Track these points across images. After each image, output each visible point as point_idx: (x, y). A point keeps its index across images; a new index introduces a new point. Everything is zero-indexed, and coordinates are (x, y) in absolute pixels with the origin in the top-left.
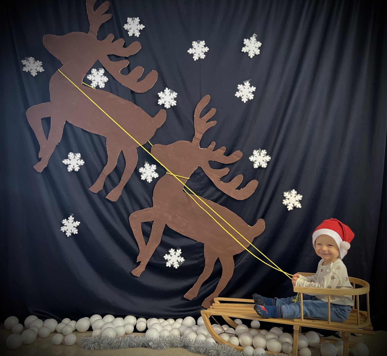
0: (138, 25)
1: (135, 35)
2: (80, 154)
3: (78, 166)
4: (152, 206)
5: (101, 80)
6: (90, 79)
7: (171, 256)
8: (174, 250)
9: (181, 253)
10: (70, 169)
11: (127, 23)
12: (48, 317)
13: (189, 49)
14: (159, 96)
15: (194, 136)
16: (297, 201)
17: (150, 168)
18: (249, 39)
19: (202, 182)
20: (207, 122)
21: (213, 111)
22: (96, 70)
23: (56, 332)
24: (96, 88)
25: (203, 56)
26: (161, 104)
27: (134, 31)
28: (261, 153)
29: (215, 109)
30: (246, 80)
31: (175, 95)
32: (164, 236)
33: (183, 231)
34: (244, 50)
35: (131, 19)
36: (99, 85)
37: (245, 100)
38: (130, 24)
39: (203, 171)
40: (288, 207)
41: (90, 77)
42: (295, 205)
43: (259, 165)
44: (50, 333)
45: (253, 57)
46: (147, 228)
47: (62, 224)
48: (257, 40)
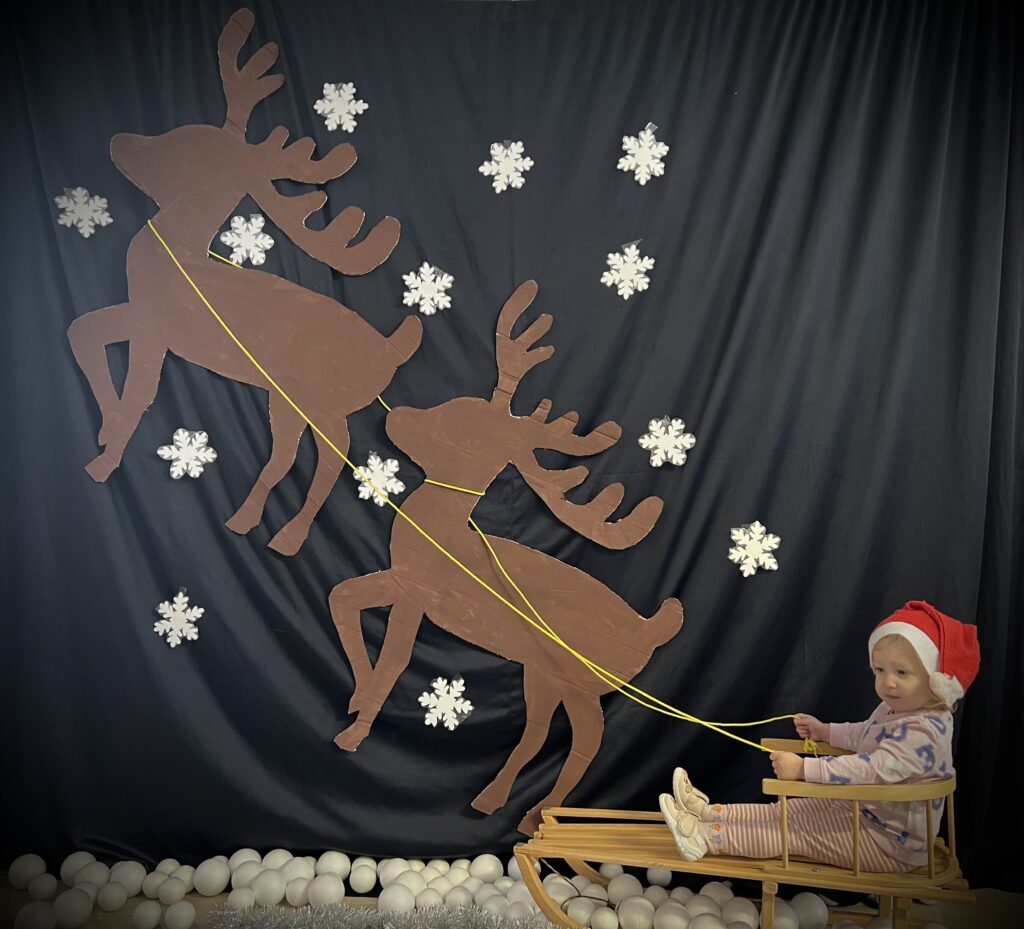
0: (351, 101)
1: (344, 128)
2: (205, 434)
3: (199, 463)
4: (387, 566)
5: (257, 246)
6: (228, 244)
7: (438, 697)
8: (446, 681)
9: (463, 689)
10: (177, 472)
11: (322, 97)
12: (122, 857)
13: (482, 164)
14: (406, 283)
15: (496, 386)
16: (765, 552)
17: (383, 469)
18: (637, 137)
19: (517, 504)
20: (528, 350)
21: (545, 322)
22: (242, 219)
23: (141, 894)
24: (242, 265)
25: (518, 182)
26: (410, 304)
27: (340, 118)
28: (670, 427)
29: (551, 316)
30: (628, 241)
31: (447, 281)
32: (418, 643)
33: (468, 631)
34: (624, 164)
35: (333, 86)
36: (251, 256)
37: (626, 292)
38: (330, 101)
40: (742, 568)
41: (227, 239)
42: (761, 563)
43: (664, 458)
44: (126, 897)
45: (648, 182)
46: (375, 624)
47: (158, 614)
48: (658, 140)
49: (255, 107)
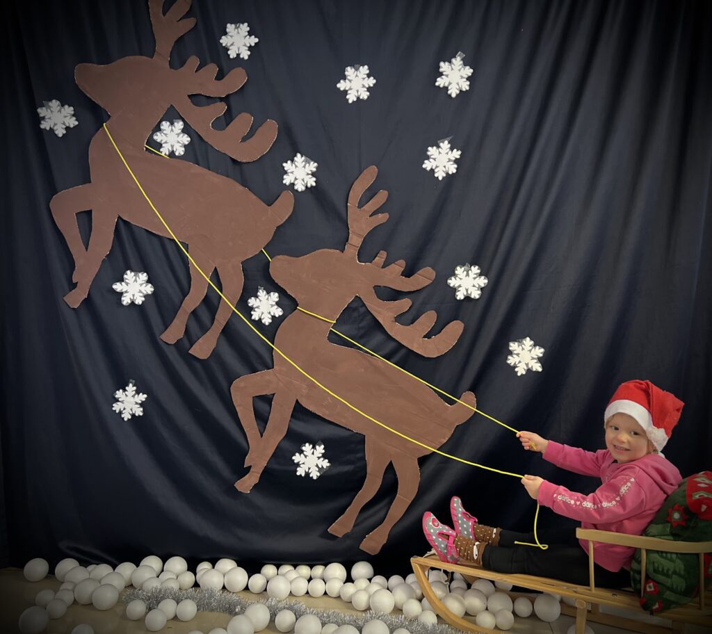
0: (246, 36)
1: (241, 56)
2: (145, 274)
5: (178, 142)
6: (158, 141)
7: (306, 456)
8: (311, 446)
9: (323, 451)
10: (126, 300)
11: (225, 34)
13: (339, 82)
14: (285, 169)
15: (347, 241)
16: (533, 358)
17: (268, 299)
18: (450, 62)
19: (363, 324)
20: (370, 216)
21: (382, 196)
22: (168, 123)
24: (169, 156)
25: (365, 95)
26: (287, 184)
27: (239, 49)
28: (470, 272)
29: (386, 192)
30: (443, 138)
31: (313, 166)
32: (293, 420)
33: (327, 412)
34: (440, 82)
35: (233, 26)
36: (175, 150)
37: (440, 175)
38: (231, 36)
39: (364, 305)
40: (516, 370)
41: (158, 137)
42: (530, 366)
43: (465, 294)
45: (457, 95)
46: (263, 406)
47: (115, 398)
48: (465, 64)
49: (176, 42)
